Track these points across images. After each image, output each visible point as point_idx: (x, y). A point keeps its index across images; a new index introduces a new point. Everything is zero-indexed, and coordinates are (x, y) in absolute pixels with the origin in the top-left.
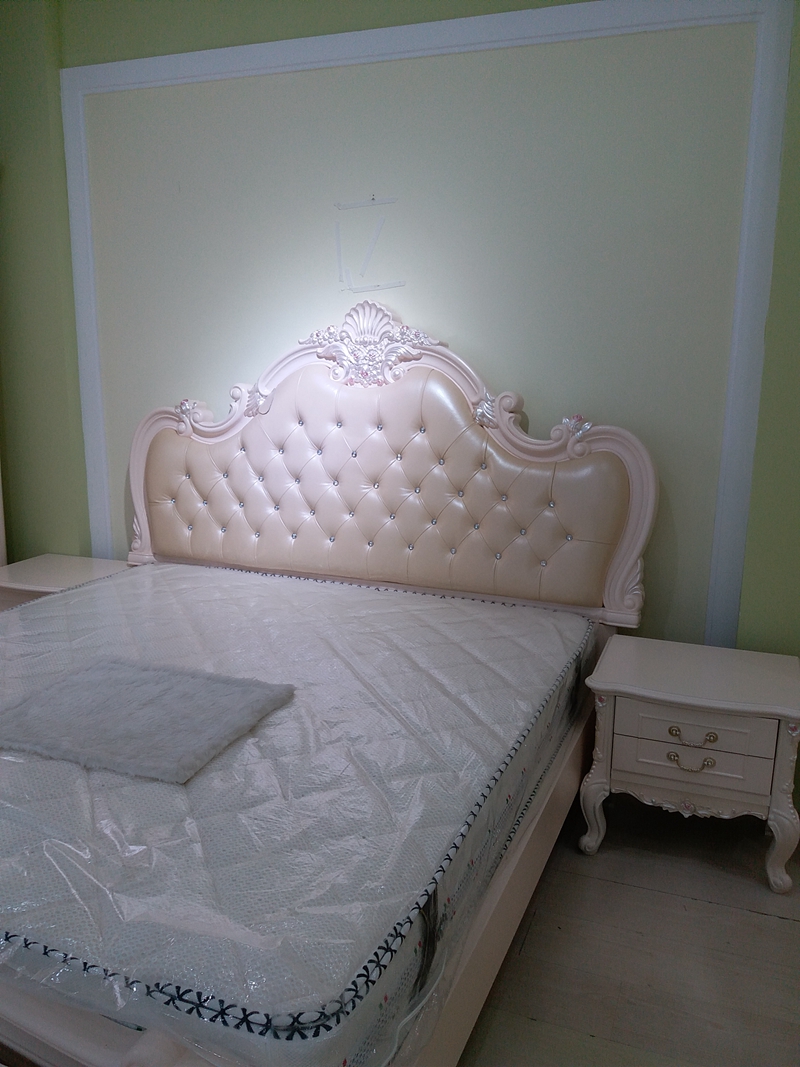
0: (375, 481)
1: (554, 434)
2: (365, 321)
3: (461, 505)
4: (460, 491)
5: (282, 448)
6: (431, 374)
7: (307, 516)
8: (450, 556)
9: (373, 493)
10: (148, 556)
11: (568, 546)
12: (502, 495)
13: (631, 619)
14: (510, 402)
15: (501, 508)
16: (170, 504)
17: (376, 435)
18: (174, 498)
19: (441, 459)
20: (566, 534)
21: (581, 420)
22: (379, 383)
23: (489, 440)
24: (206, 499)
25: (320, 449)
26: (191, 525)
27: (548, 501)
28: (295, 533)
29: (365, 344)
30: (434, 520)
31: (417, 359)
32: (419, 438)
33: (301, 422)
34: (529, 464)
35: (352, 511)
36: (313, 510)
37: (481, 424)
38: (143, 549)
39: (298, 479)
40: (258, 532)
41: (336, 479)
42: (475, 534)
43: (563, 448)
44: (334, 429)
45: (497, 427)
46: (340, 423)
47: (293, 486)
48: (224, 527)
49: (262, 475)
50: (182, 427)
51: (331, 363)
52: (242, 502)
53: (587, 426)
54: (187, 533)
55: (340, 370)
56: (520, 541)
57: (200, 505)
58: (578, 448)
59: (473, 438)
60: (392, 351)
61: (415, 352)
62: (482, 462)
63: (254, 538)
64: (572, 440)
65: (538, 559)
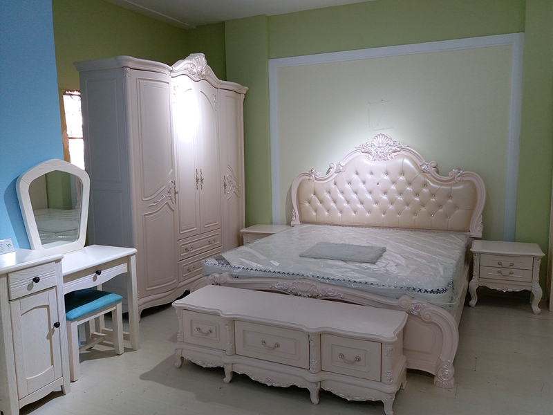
0: (385, 193)
1: (450, 174)
2: (381, 140)
3: (418, 199)
4: (417, 194)
5: (350, 183)
6: (405, 156)
7: (359, 206)
8: (414, 217)
9: (385, 197)
10: (298, 222)
11: (457, 211)
12: (433, 195)
13: (480, 235)
14: (434, 165)
15: (433, 200)
16: (307, 204)
17: (386, 177)
18: (309, 202)
19: (410, 184)
20: (456, 207)
21: (459, 170)
22: (385, 160)
23: (427, 178)
24: (321, 202)
25: (364, 183)
26: (316, 211)
27: (450, 196)
28: (355, 212)
29: (380, 147)
30: (408, 205)
31: (399, 151)
32: (401, 178)
33: (357, 174)
34: (442, 185)
35: (377, 203)
36: (362, 203)
37: (424, 172)
38: (296, 220)
39: (356, 193)
40: (341, 212)
41: (371, 193)
42: (423, 209)
43: (453, 179)
44: (369, 176)
45: (429, 173)
46: (372, 174)
47: (354, 196)
48: (328, 211)
49: (342, 193)
50: (311, 178)
51: (367, 154)
52: (335, 202)
53: (461, 172)
54: (314, 214)
55: (370, 156)
56: (440, 210)
57: (319, 204)
58: (459, 179)
59: (421, 177)
60: (390, 149)
61: (399, 149)
62: (425, 185)
63: (339, 214)
64: (457, 176)
65: (447, 216)
